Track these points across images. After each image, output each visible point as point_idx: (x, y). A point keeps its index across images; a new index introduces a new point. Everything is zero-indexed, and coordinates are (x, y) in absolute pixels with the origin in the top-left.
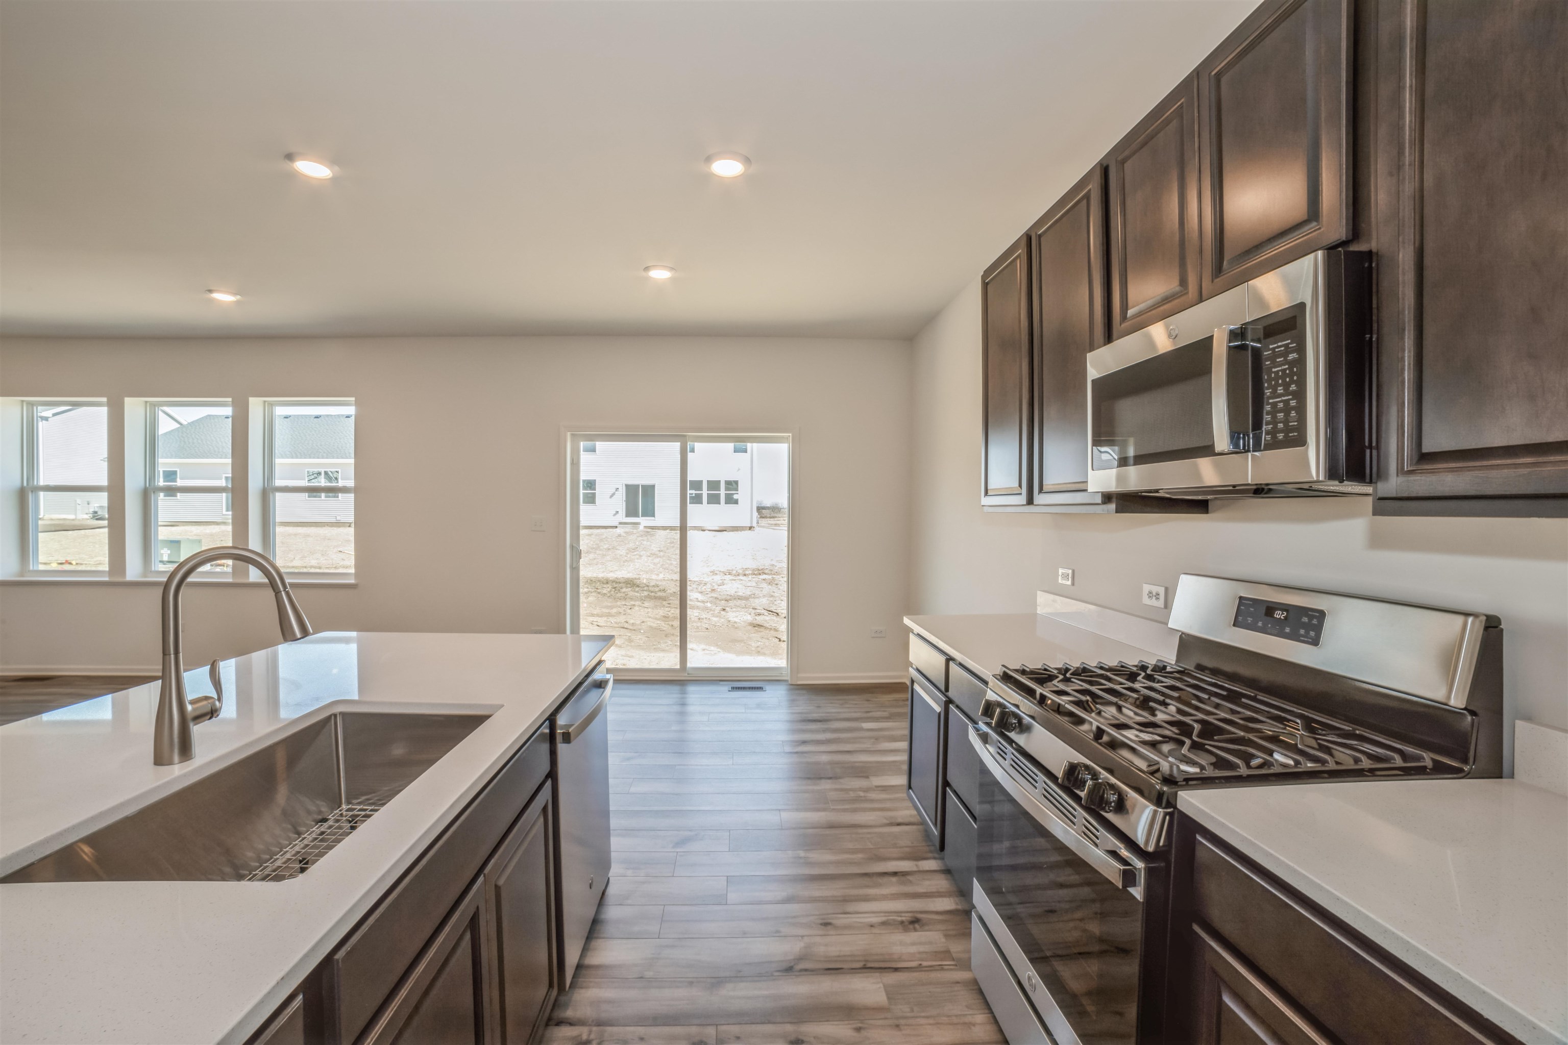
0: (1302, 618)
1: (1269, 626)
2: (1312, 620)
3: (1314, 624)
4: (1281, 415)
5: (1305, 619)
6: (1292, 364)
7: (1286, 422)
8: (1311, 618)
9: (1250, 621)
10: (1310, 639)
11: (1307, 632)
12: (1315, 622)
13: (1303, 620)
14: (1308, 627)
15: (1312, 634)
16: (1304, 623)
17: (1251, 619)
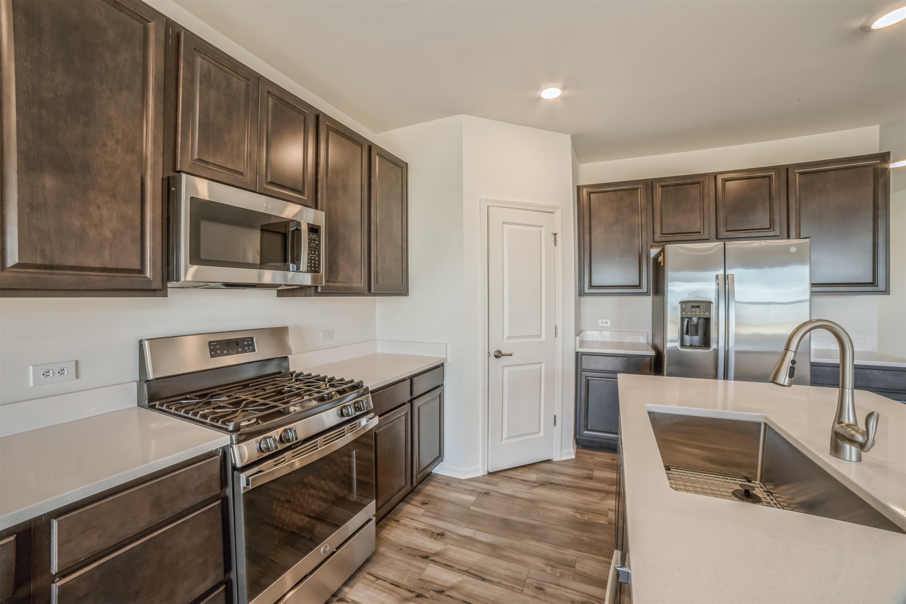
0: (244, 343)
1: (231, 351)
2: (249, 342)
3: (250, 344)
4: (313, 261)
5: (246, 343)
6: (317, 245)
7: (315, 264)
8: (248, 341)
9: (219, 353)
10: (251, 350)
11: (249, 348)
12: (250, 342)
13: (245, 343)
14: (249, 346)
15: (251, 348)
16: (246, 344)
17: (220, 351)
